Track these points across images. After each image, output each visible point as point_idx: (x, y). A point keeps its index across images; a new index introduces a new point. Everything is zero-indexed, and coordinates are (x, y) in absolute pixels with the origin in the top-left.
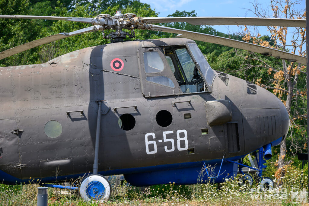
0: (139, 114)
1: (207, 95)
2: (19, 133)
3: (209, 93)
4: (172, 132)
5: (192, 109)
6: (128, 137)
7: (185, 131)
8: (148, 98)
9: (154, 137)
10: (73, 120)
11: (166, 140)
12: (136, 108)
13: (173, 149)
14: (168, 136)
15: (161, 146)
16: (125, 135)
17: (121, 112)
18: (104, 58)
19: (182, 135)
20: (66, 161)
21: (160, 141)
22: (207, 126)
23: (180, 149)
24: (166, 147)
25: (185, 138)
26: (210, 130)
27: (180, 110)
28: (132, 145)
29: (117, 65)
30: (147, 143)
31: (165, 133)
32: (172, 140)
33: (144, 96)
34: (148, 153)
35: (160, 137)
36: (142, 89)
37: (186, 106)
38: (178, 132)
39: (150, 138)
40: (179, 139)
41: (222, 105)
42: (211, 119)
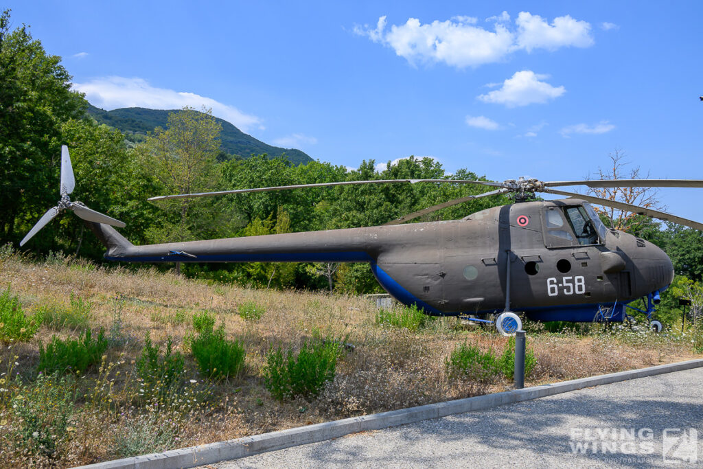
0: (541, 261)
1: (603, 248)
2: (443, 275)
3: (603, 245)
4: (571, 278)
5: (589, 258)
6: (531, 281)
7: (582, 278)
8: (550, 249)
9: (555, 281)
10: (486, 265)
11: (565, 284)
12: (539, 257)
13: (571, 293)
14: (568, 281)
15: (561, 289)
16: (528, 279)
17: (527, 260)
18: (511, 215)
19: (580, 281)
20: (481, 299)
21: (560, 285)
22: (602, 274)
23: (577, 292)
24: (565, 290)
25: (583, 283)
26: (605, 277)
27: (577, 259)
28: (535, 287)
29: (523, 221)
30: (549, 286)
31: (564, 279)
32: (571, 285)
33: (546, 247)
34: (550, 294)
35: (560, 281)
36: (545, 240)
37: (583, 256)
38: (576, 278)
39: (552, 282)
40: (577, 284)
41: (617, 255)
42: (606, 267)
